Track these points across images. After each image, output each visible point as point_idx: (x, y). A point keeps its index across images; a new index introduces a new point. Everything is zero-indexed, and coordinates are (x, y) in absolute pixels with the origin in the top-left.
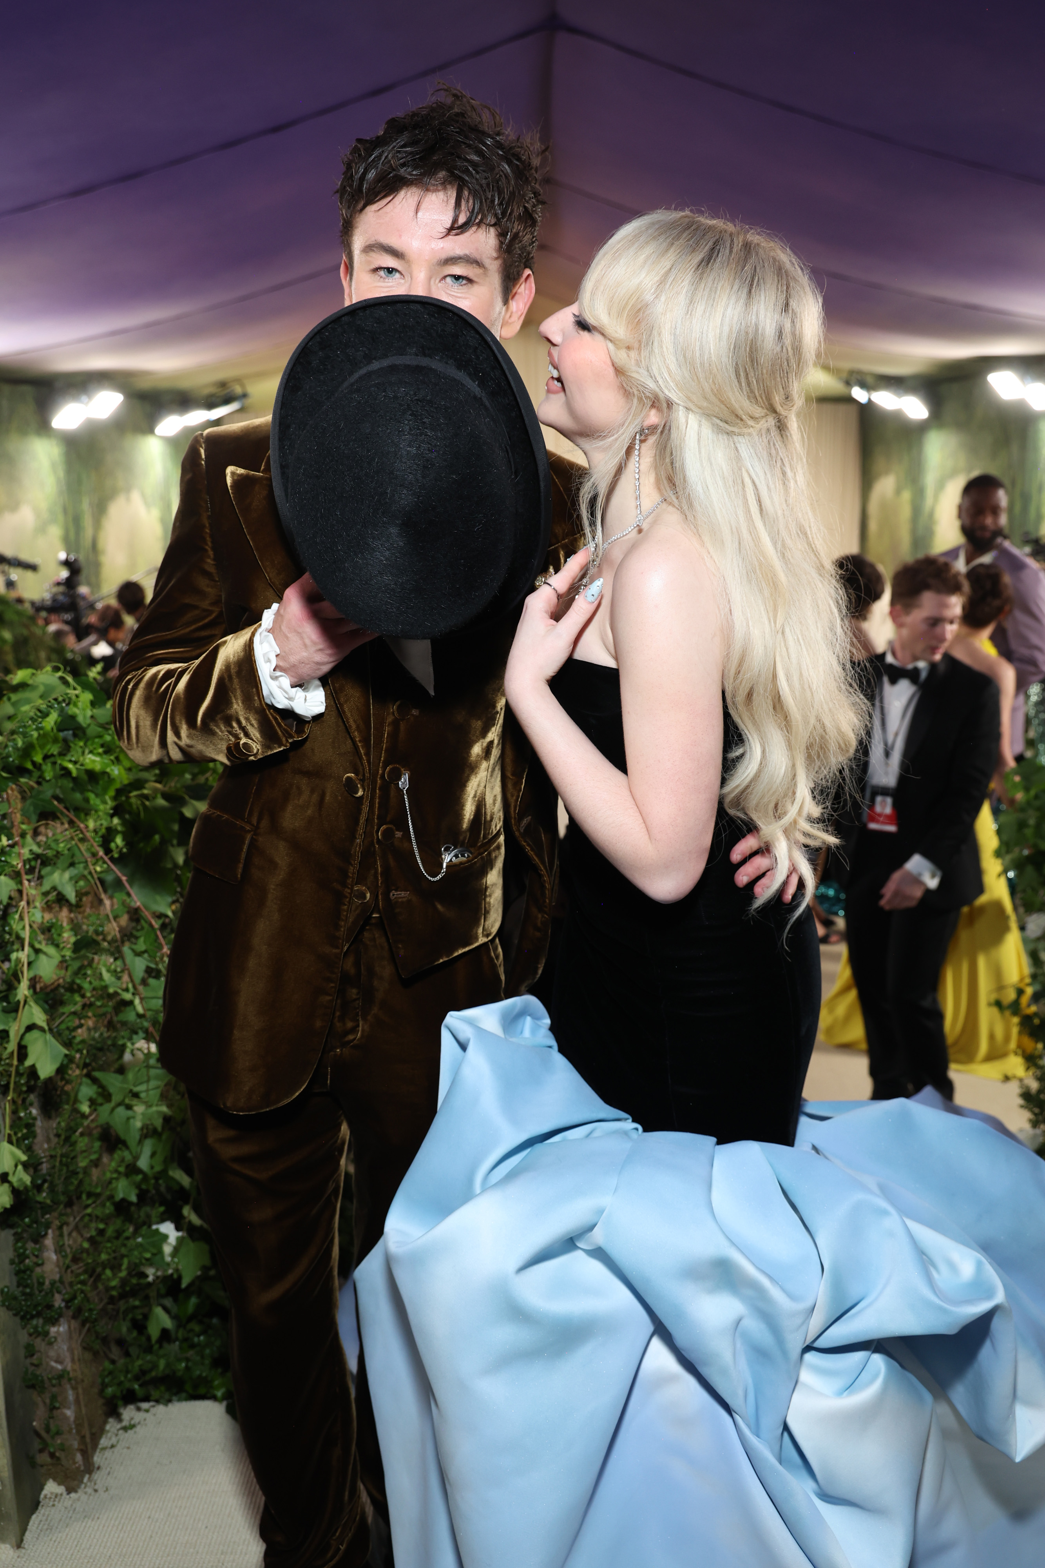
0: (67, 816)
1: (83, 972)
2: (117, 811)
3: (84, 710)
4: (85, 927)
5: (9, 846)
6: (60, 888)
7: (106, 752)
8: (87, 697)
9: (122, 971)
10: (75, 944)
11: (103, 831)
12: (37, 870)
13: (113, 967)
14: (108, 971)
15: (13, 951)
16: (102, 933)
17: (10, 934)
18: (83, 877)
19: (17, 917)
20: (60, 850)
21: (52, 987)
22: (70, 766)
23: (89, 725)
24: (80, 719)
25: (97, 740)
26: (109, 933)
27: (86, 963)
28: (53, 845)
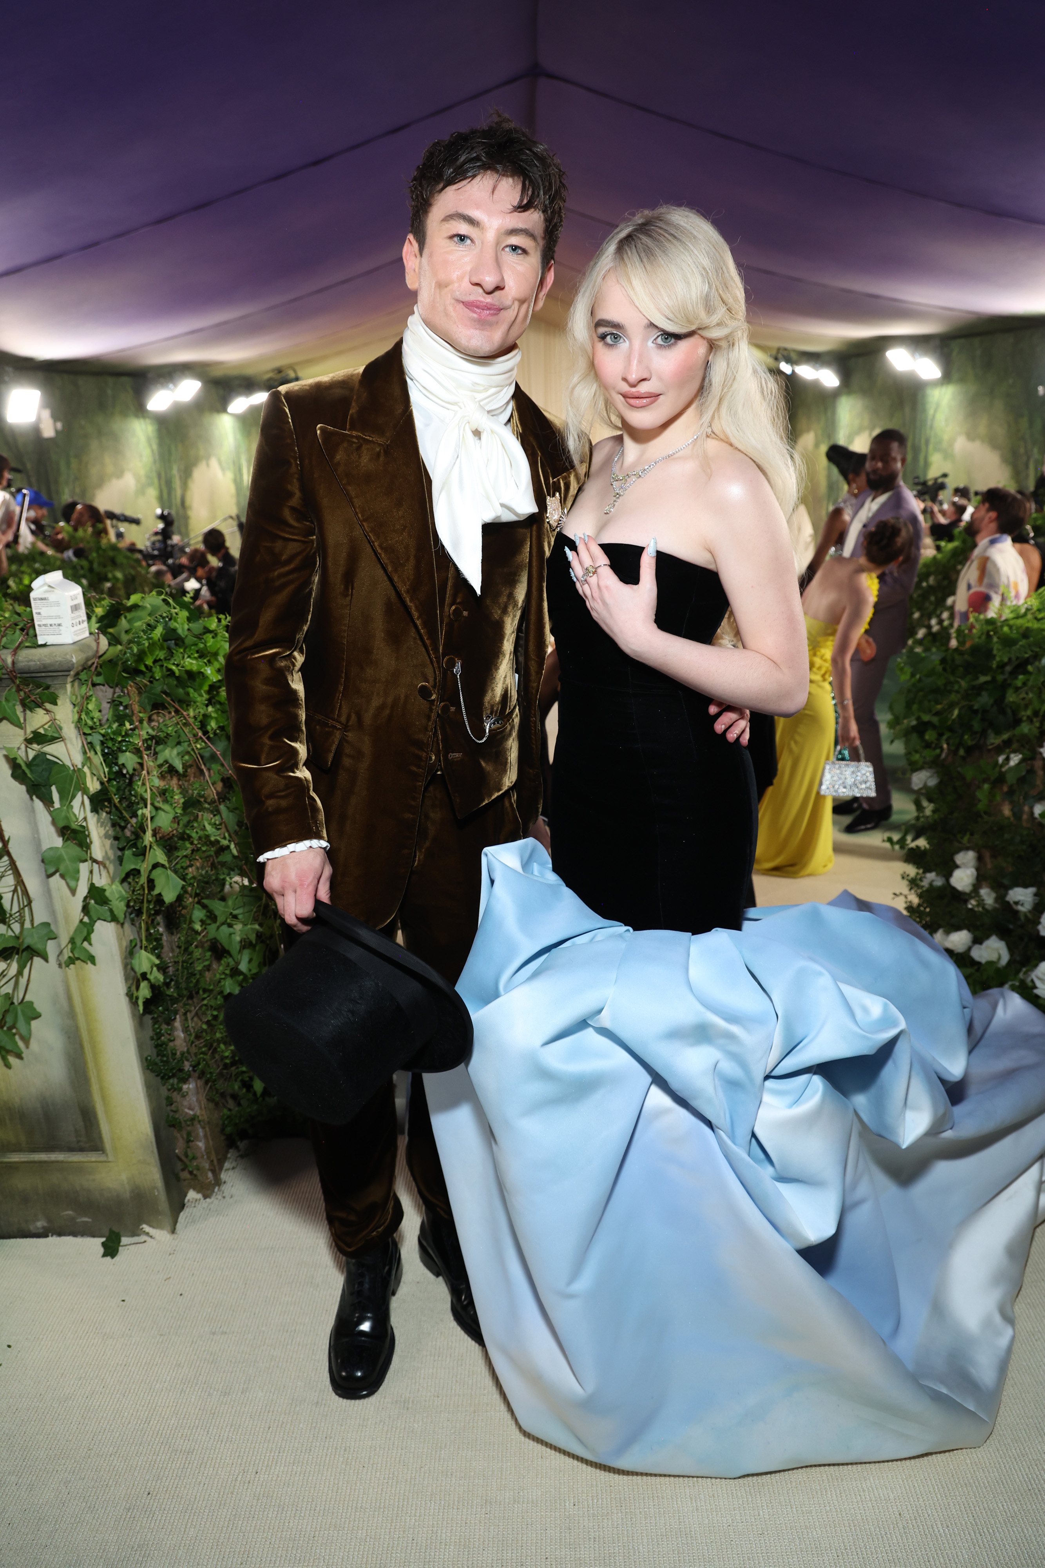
0: (174, 707)
1: (191, 825)
2: (210, 702)
3: (182, 624)
4: (190, 792)
5: (131, 729)
6: (170, 761)
7: (200, 657)
8: (185, 614)
9: (220, 824)
10: (183, 803)
11: (201, 717)
12: (153, 748)
13: (213, 821)
14: (210, 824)
15: (139, 809)
16: (203, 796)
17: (135, 796)
18: (188, 753)
19: (140, 783)
20: (169, 732)
21: (168, 837)
22: (174, 668)
23: (187, 636)
24: (180, 631)
25: (193, 647)
26: (209, 796)
27: (192, 818)
28: (164, 729)
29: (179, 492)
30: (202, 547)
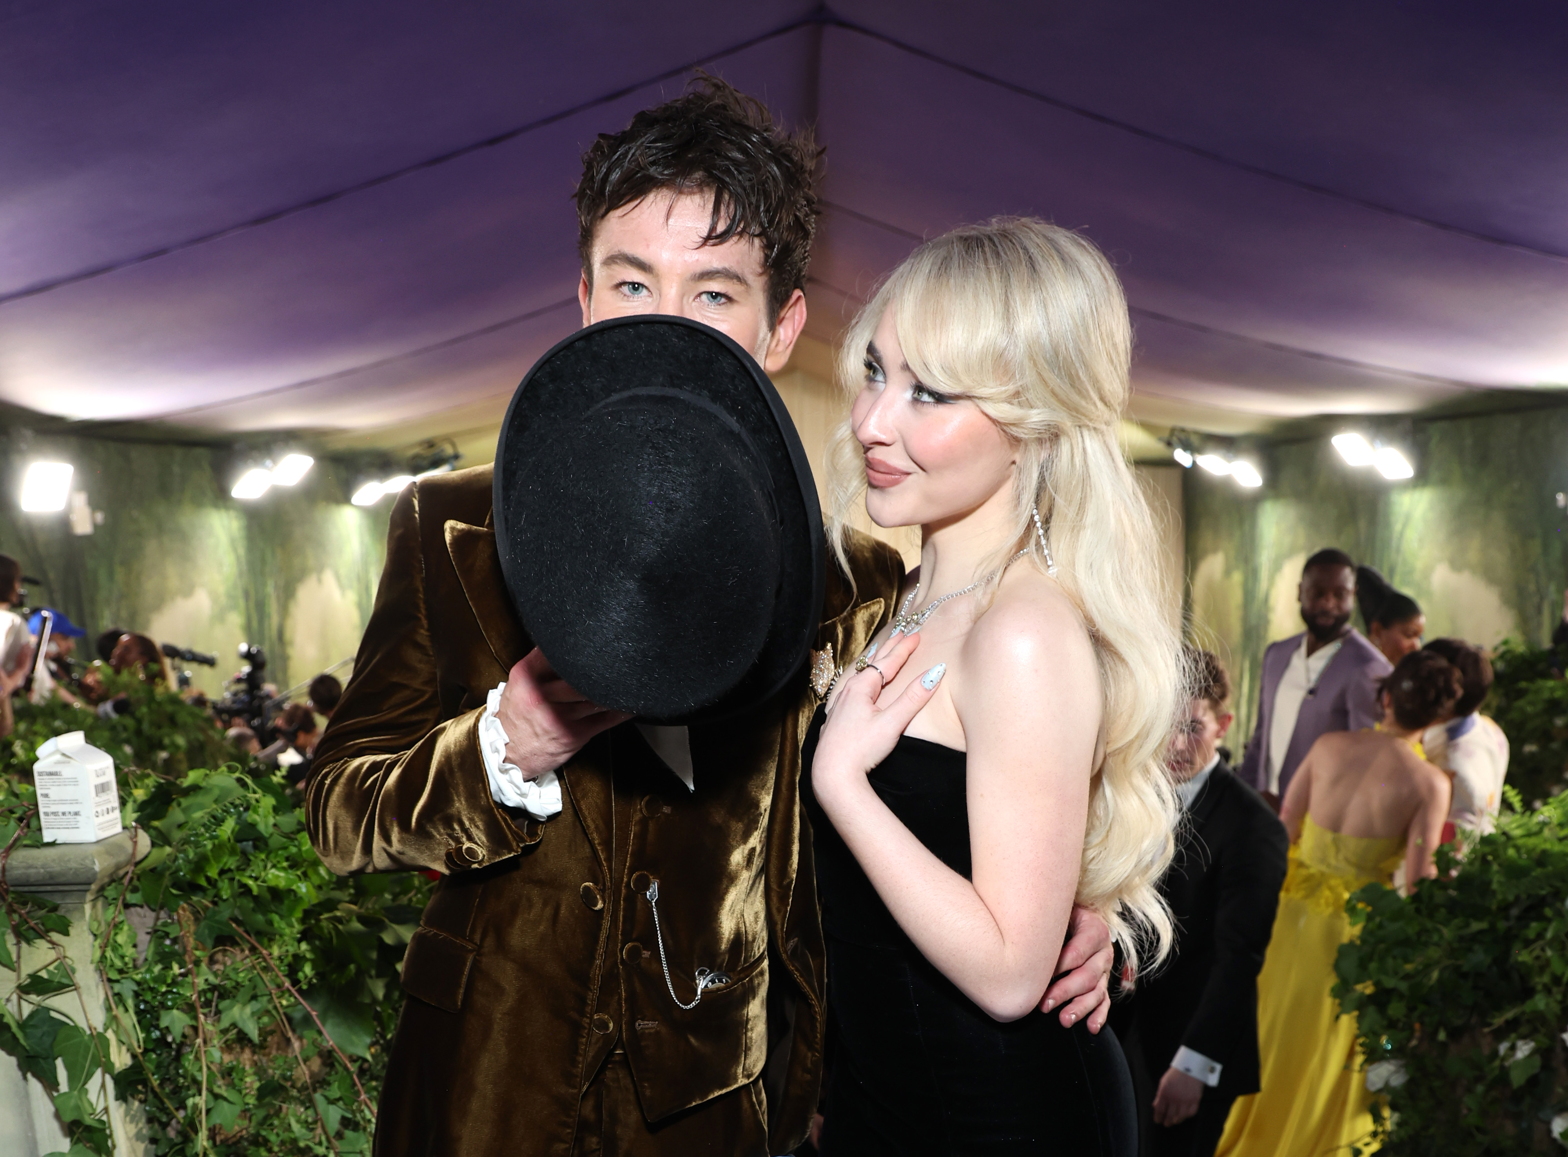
0: (248, 941)
1: (269, 1122)
2: (305, 936)
3: (265, 817)
4: (270, 1071)
5: (181, 975)
6: (240, 1025)
7: (291, 867)
8: (269, 801)
9: (315, 1122)
10: (259, 1089)
11: (290, 959)
12: (214, 1004)
13: (303, 1117)
14: (298, 1121)
15: (189, 1097)
16: (290, 1079)
17: (184, 1077)
18: (268, 1012)
19: (191, 1057)
20: (240, 980)
21: (234, 1140)
22: (250, 882)
23: (271, 835)
24: (261, 827)
25: (280, 852)
26: (299, 1079)
27: (272, 1112)
28: (232, 975)
29: (275, 620)
30: (307, 702)
